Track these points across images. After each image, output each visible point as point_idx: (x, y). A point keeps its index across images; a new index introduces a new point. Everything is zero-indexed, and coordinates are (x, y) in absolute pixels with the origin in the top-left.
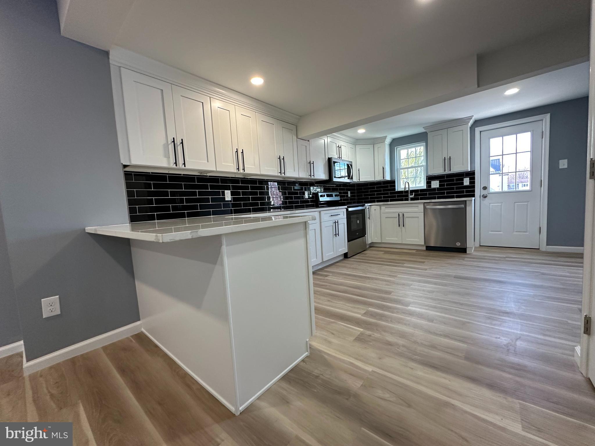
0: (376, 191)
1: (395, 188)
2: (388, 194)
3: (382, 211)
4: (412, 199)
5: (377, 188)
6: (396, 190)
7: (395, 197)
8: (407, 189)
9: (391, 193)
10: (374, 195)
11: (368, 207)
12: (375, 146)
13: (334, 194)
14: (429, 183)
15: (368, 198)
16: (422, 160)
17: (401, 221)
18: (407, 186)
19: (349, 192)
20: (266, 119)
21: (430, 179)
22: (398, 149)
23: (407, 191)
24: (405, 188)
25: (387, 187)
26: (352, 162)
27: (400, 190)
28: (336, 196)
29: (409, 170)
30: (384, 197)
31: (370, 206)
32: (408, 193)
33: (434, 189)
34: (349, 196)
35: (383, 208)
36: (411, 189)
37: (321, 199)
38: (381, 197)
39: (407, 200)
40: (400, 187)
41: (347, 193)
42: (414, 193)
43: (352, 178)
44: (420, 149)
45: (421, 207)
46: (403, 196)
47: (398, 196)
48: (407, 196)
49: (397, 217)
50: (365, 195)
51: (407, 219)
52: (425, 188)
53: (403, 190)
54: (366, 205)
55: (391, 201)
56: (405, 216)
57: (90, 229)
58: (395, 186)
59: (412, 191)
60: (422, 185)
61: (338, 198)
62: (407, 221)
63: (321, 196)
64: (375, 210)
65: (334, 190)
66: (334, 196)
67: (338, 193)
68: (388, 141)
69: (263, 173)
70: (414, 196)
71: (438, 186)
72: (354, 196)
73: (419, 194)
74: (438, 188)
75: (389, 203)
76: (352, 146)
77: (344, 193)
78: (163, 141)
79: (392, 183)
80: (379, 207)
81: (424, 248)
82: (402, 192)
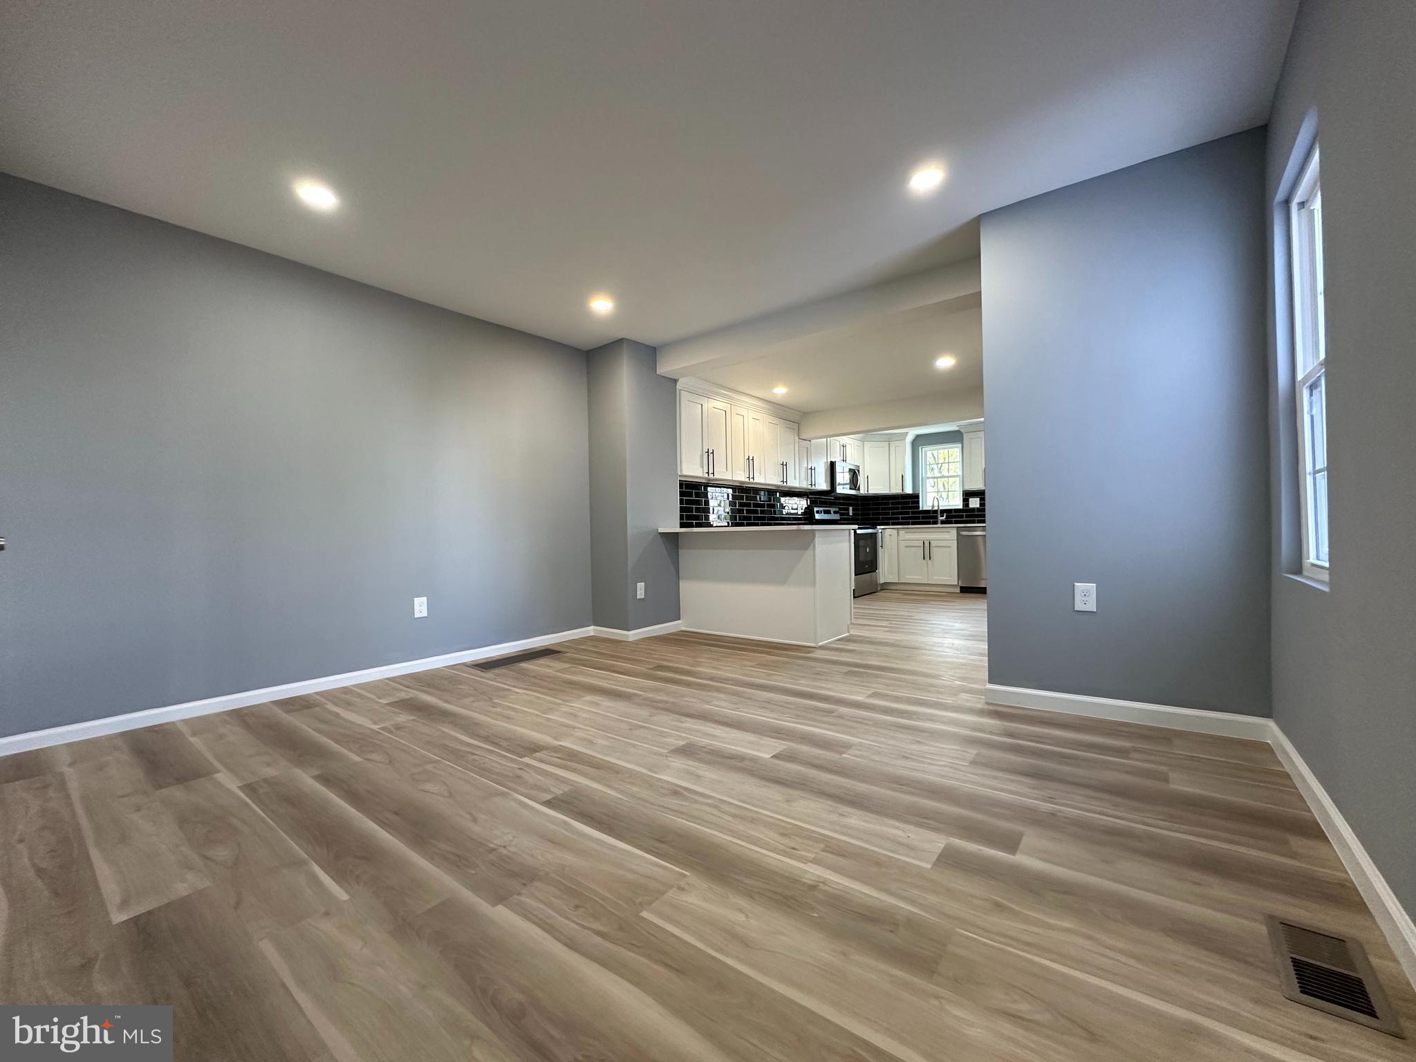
0: (891, 509)
1: (919, 506)
2: (908, 513)
3: (900, 538)
4: (943, 522)
5: (892, 504)
6: (921, 509)
7: (918, 518)
8: (936, 508)
9: (913, 513)
10: (888, 514)
11: (880, 531)
12: (891, 445)
13: (832, 510)
14: (966, 501)
15: (878, 519)
16: (956, 469)
17: (927, 552)
18: (936, 504)
19: (851, 508)
20: (775, 420)
21: (967, 495)
22: (923, 449)
23: (936, 512)
24: (933, 506)
25: (908, 503)
26: (859, 466)
27: (925, 508)
28: (835, 512)
29: (939, 479)
30: (903, 518)
31: (884, 529)
32: (937, 513)
33: (973, 509)
34: (851, 514)
35: (902, 532)
36: (941, 508)
37: (817, 516)
38: (898, 518)
39: (936, 523)
40: (926, 504)
41: (848, 510)
42: (945, 514)
43: (859, 489)
44: (954, 451)
45: (954, 532)
46: (930, 518)
47: (923, 518)
48: (936, 517)
49: (920, 546)
50: (873, 514)
51: (935, 549)
52: (961, 507)
53: (930, 508)
54: (878, 527)
55: (913, 524)
56: (932, 544)
57: (661, 530)
58: (918, 502)
59: (943, 511)
60: (956, 503)
61: (837, 517)
62: (934, 550)
63: (818, 512)
64: (891, 535)
65: (831, 504)
66: (832, 513)
67: (837, 509)
68: (910, 438)
69: (768, 482)
70: (946, 518)
71: (978, 506)
72: (858, 515)
73: (952, 516)
74: (978, 509)
75: (910, 526)
76: (859, 443)
77: (844, 509)
78: (700, 453)
79: (914, 498)
80: (895, 531)
81: (958, 590)
82: (928, 512)
